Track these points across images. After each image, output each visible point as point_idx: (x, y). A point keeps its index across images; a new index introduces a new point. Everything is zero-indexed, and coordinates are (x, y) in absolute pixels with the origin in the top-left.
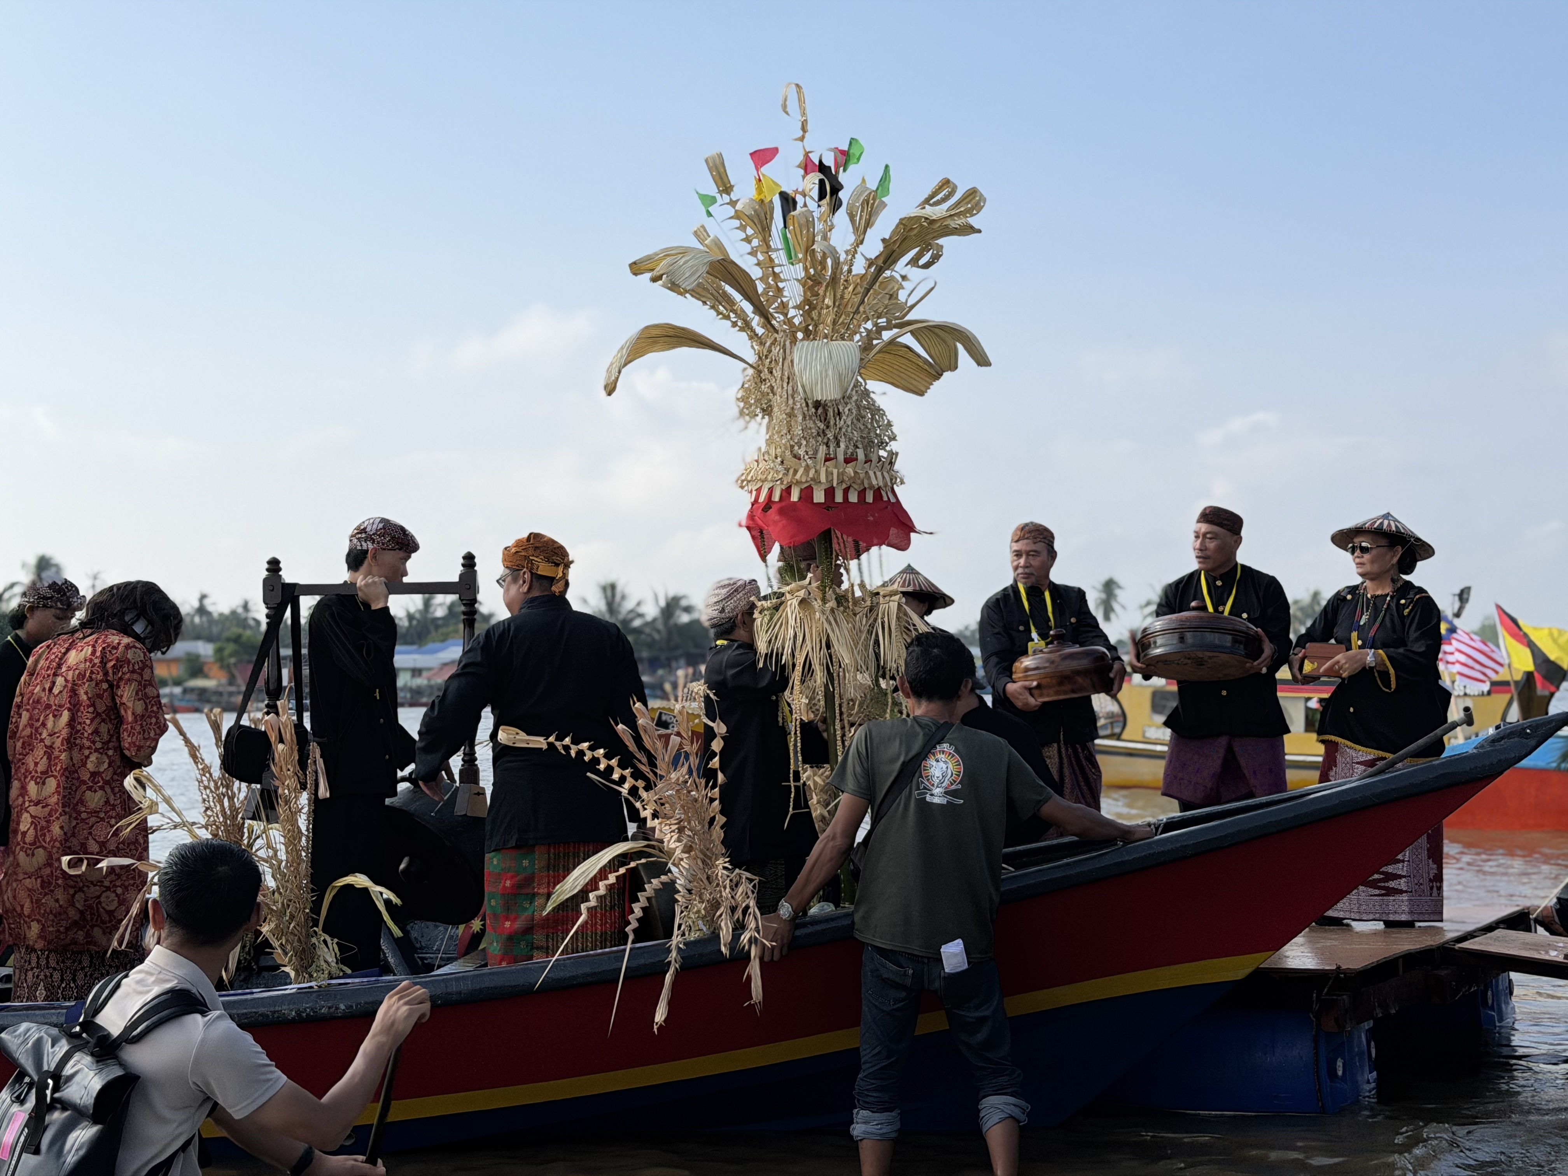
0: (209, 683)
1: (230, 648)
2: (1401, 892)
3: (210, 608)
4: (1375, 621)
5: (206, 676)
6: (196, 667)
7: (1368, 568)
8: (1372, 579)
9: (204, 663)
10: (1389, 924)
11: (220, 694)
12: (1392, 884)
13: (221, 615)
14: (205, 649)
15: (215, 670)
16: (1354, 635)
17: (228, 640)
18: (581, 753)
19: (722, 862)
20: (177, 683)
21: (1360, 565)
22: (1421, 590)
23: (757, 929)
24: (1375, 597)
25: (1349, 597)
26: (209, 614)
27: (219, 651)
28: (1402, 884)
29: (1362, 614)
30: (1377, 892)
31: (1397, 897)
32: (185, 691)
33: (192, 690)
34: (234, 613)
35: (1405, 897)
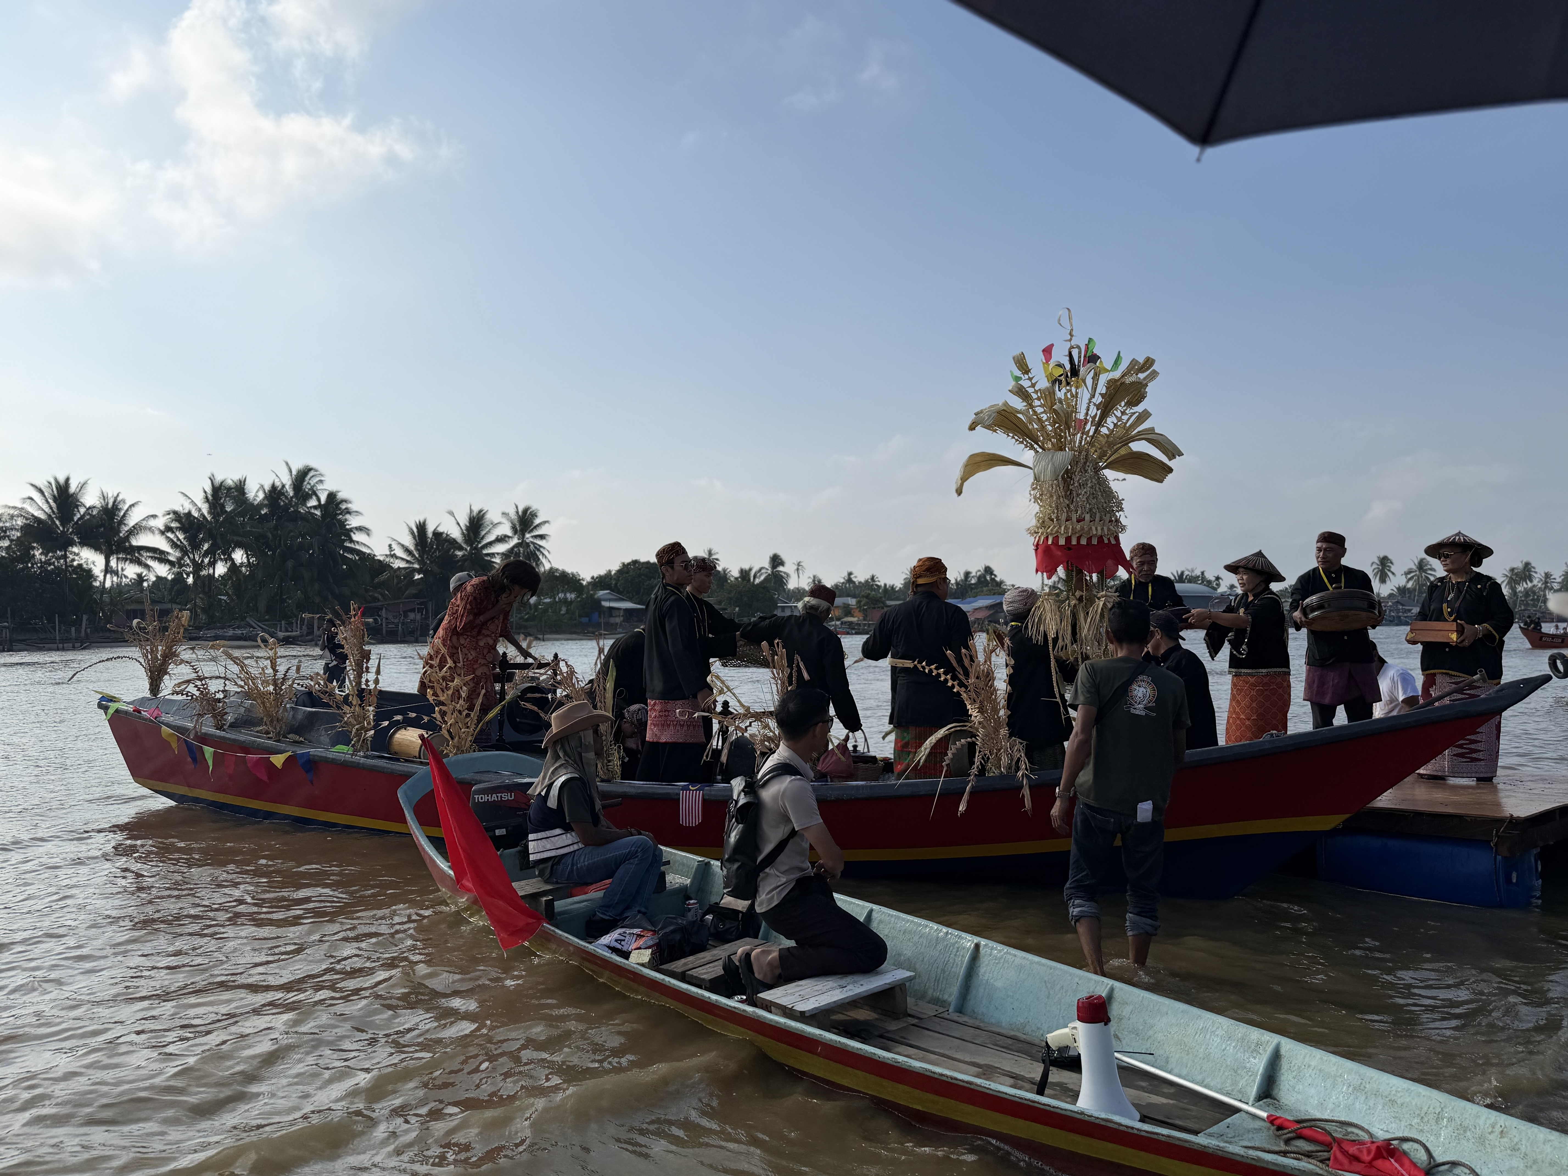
0: (854, 619)
1: (864, 601)
2: (1480, 760)
3: (854, 579)
4: (1459, 598)
5: (853, 616)
6: (848, 611)
7: (1450, 567)
8: (1453, 573)
9: (852, 609)
10: (1479, 779)
11: (860, 625)
12: (1474, 755)
13: (860, 583)
14: (852, 602)
15: (857, 613)
16: (1445, 605)
17: (863, 596)
18: (931, 671)
19: (1004, 731)
20: (838, 619)
21: (1445, 565)
22: (1489, 578)
23: (1026, 769)
24: (1458, 583)
25: (1439, 584)
26: (854, 582)
27: (859, 602)
28: (1480, 755)
29: (1449, 593)
30: (1465, 760)
31: (1477, 763)
32: (842, 623)
33: (846, 622)
34: (867, 581)
35: (1482, 763)
